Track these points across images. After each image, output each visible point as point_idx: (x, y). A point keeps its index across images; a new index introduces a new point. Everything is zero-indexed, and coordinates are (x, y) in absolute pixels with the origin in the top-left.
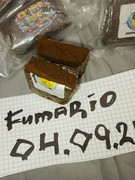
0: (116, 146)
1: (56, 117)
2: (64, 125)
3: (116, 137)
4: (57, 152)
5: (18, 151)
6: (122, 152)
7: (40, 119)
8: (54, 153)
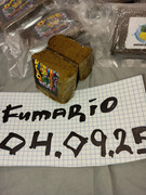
0: (111, 153)
1: (54, 117)
2: (61, 127)
3: (112, 144)
4: (48, 153)
5: (8, 144)
6: (118, 161)
7: (38, 117)
8: (44, 153)
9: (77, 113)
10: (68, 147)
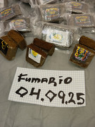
0: (66, 103)
1: (42, 82)
4: (38, 98)
5: (20, 92)
6: (69, 107)
8: (36, 98)
9: (53, 82)
10: (47, 97)
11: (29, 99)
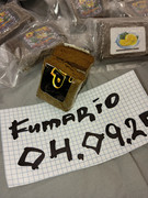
0: (129, 141)
1: (65, 124)
3: (127, 133)
4: (70, 158)
5: (27, 160)
6: (137, 146)
7: (48, 127)
8: (67, 159)
9: (85, 115)
10: (88, 147)
11: (53, 168)
